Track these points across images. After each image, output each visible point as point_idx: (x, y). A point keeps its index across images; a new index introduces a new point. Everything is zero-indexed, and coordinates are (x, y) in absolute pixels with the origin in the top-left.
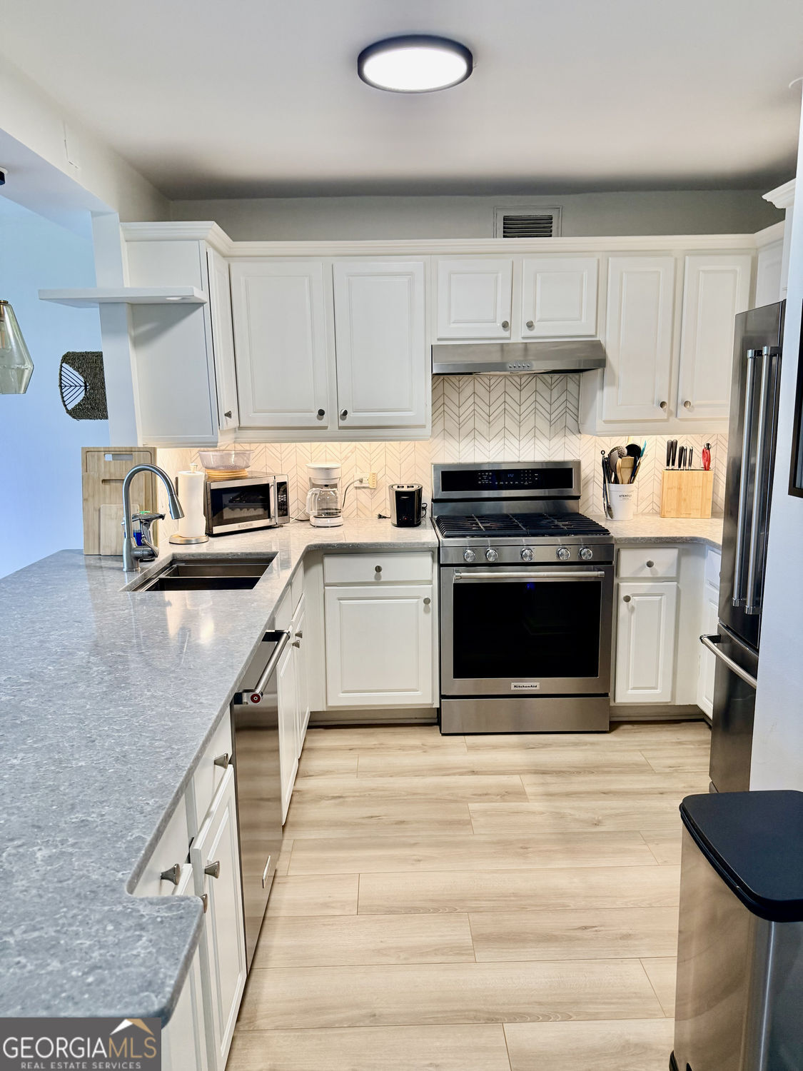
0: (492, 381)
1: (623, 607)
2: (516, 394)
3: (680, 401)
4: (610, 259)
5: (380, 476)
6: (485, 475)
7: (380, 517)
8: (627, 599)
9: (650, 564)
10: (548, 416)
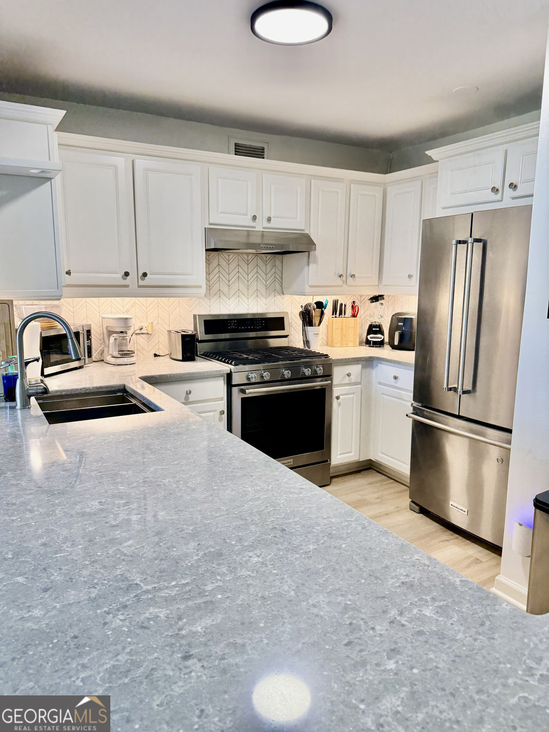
0: (230, 257)
1: (335, 403)
2: (245, 267)
3: (348, 274)
4: (313, 181)
5: (154, 324)
6: (232, 322)
7: (156, 355)
8: (338, 398)
9: (349, 375)
10: (264, 282)
